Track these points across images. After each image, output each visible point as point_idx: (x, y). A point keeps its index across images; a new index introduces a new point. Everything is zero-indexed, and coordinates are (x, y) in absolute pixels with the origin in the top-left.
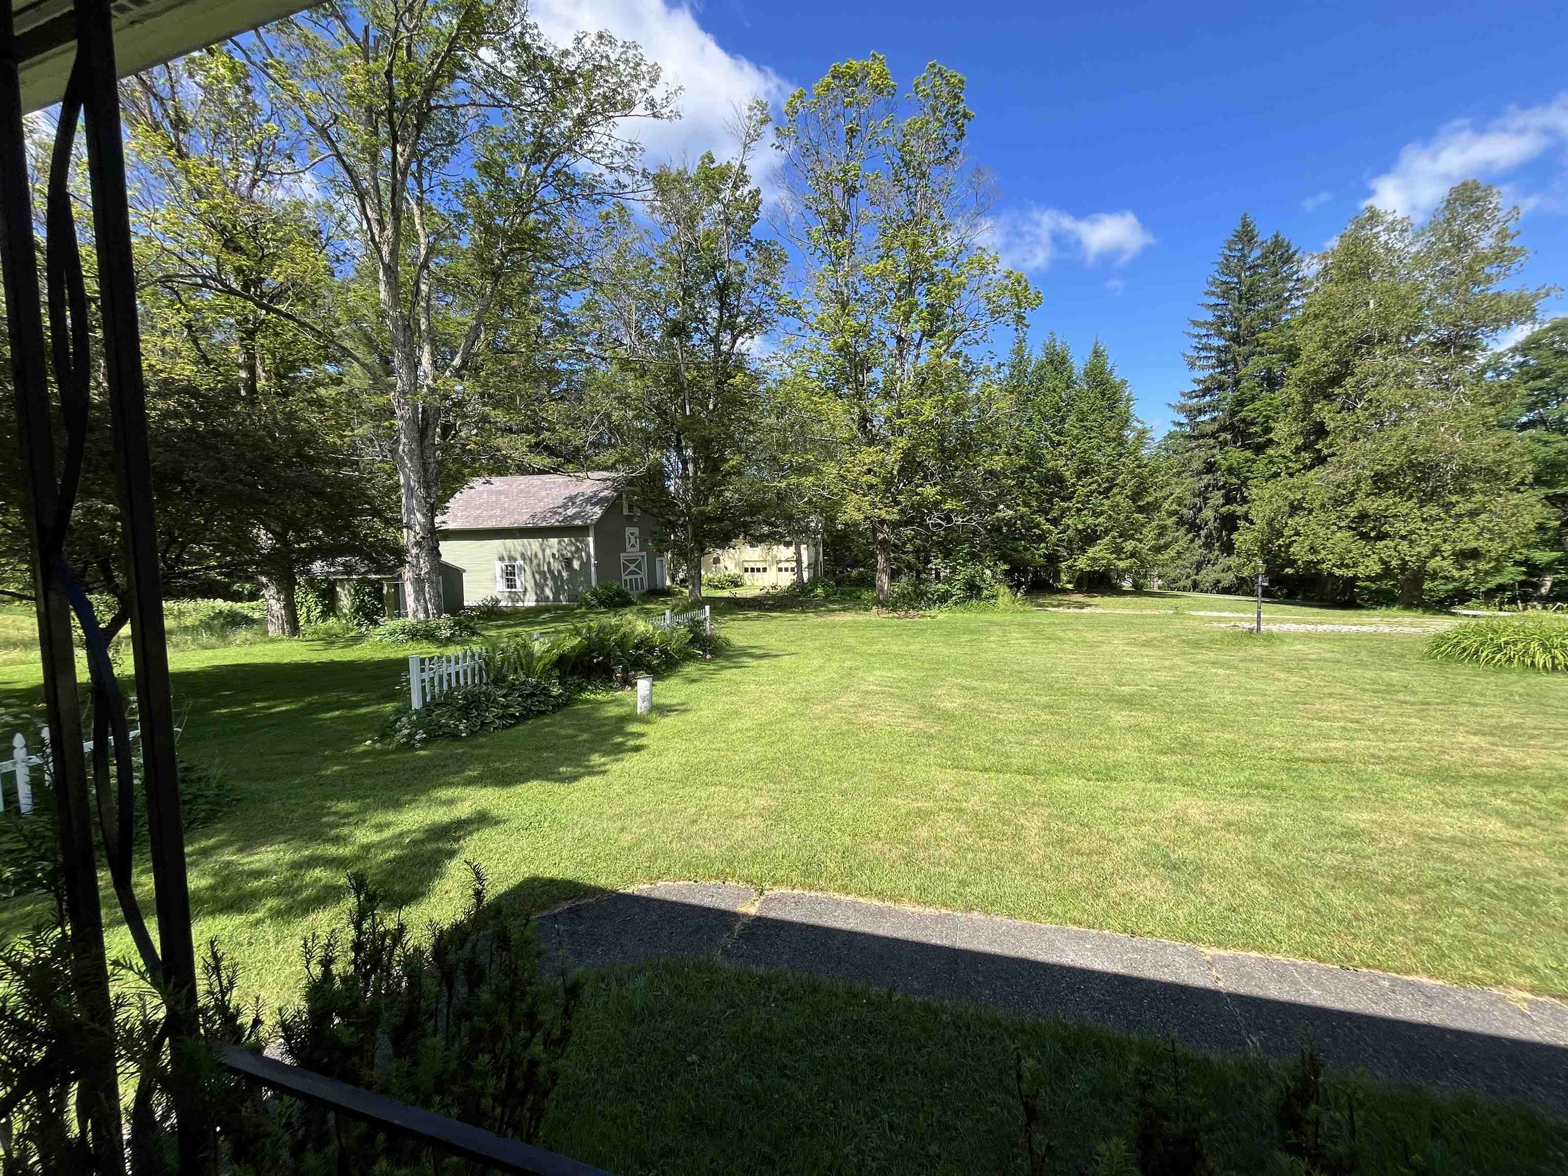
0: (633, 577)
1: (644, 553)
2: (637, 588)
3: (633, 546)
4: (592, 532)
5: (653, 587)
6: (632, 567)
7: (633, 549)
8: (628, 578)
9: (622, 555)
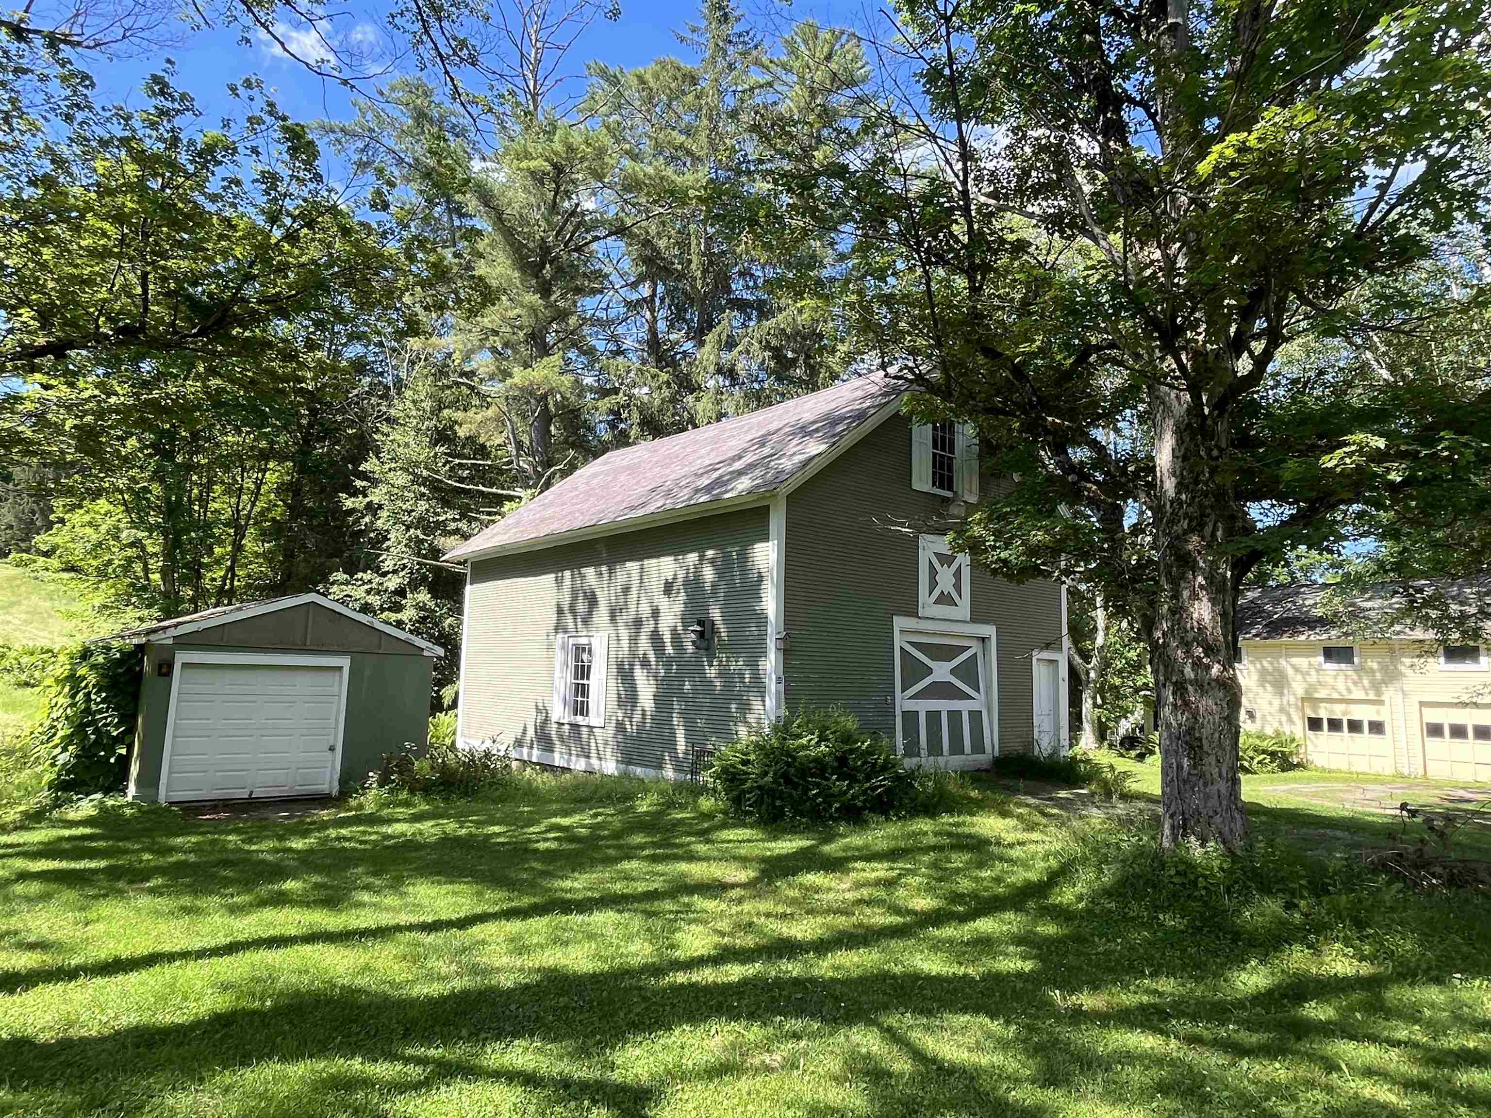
0: (943, 706)
1: (989, 631)
2: (957, 747)
3: (945, 599)
4: (777, 522)
5: (1016, 746)
6: (942, 671)
7: (943, 611)
8: (923, 707)
9: (900, 622)
